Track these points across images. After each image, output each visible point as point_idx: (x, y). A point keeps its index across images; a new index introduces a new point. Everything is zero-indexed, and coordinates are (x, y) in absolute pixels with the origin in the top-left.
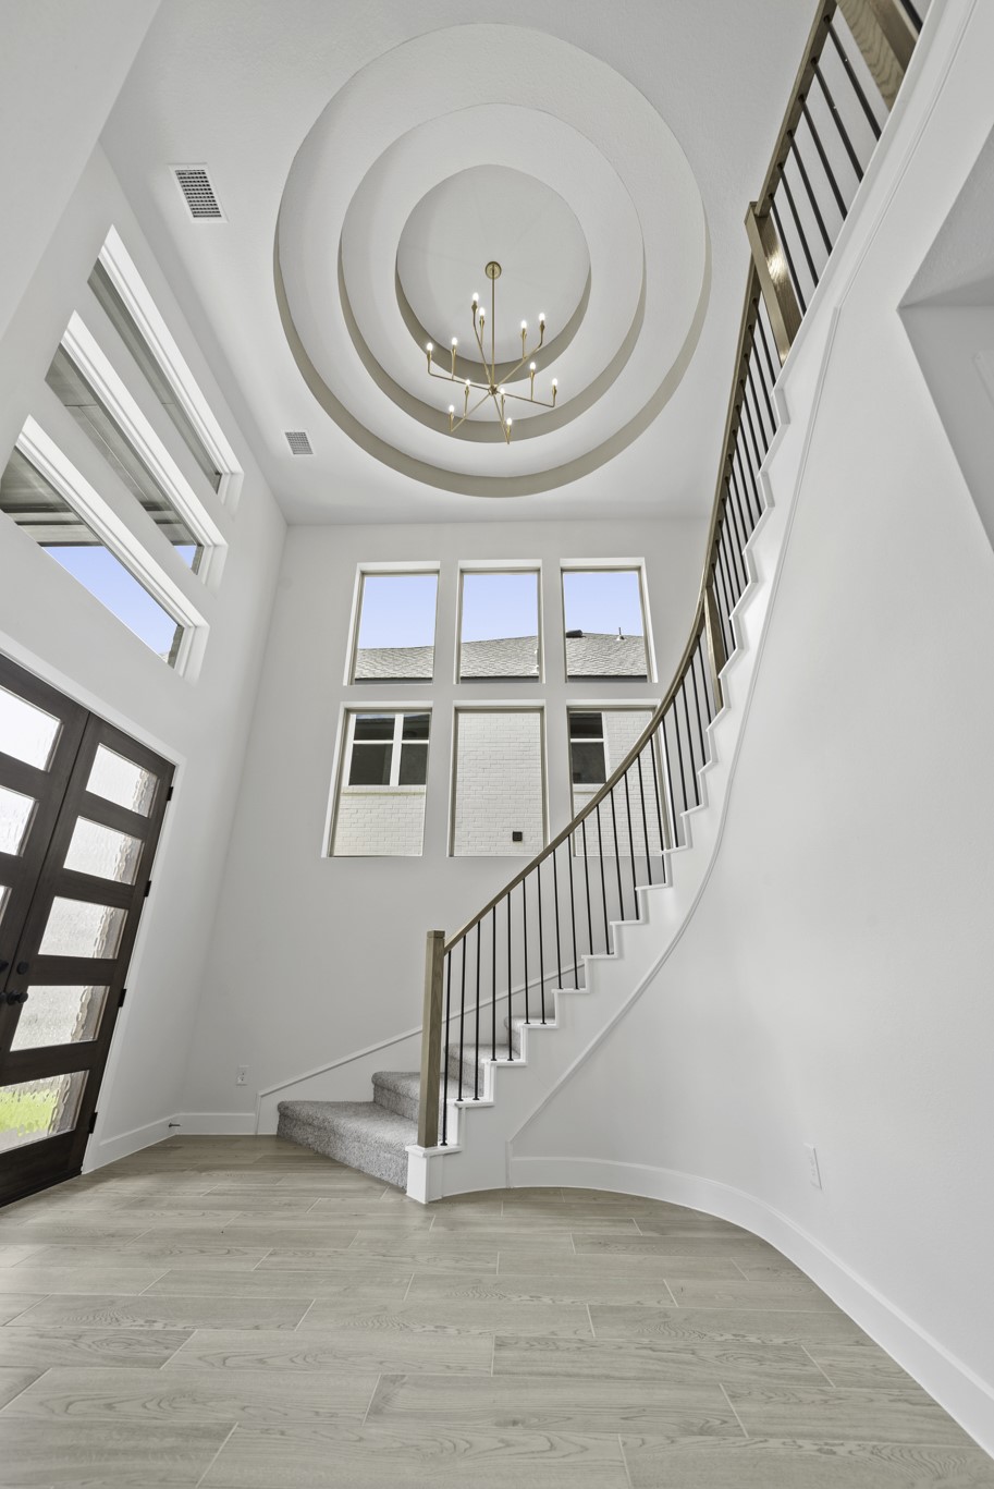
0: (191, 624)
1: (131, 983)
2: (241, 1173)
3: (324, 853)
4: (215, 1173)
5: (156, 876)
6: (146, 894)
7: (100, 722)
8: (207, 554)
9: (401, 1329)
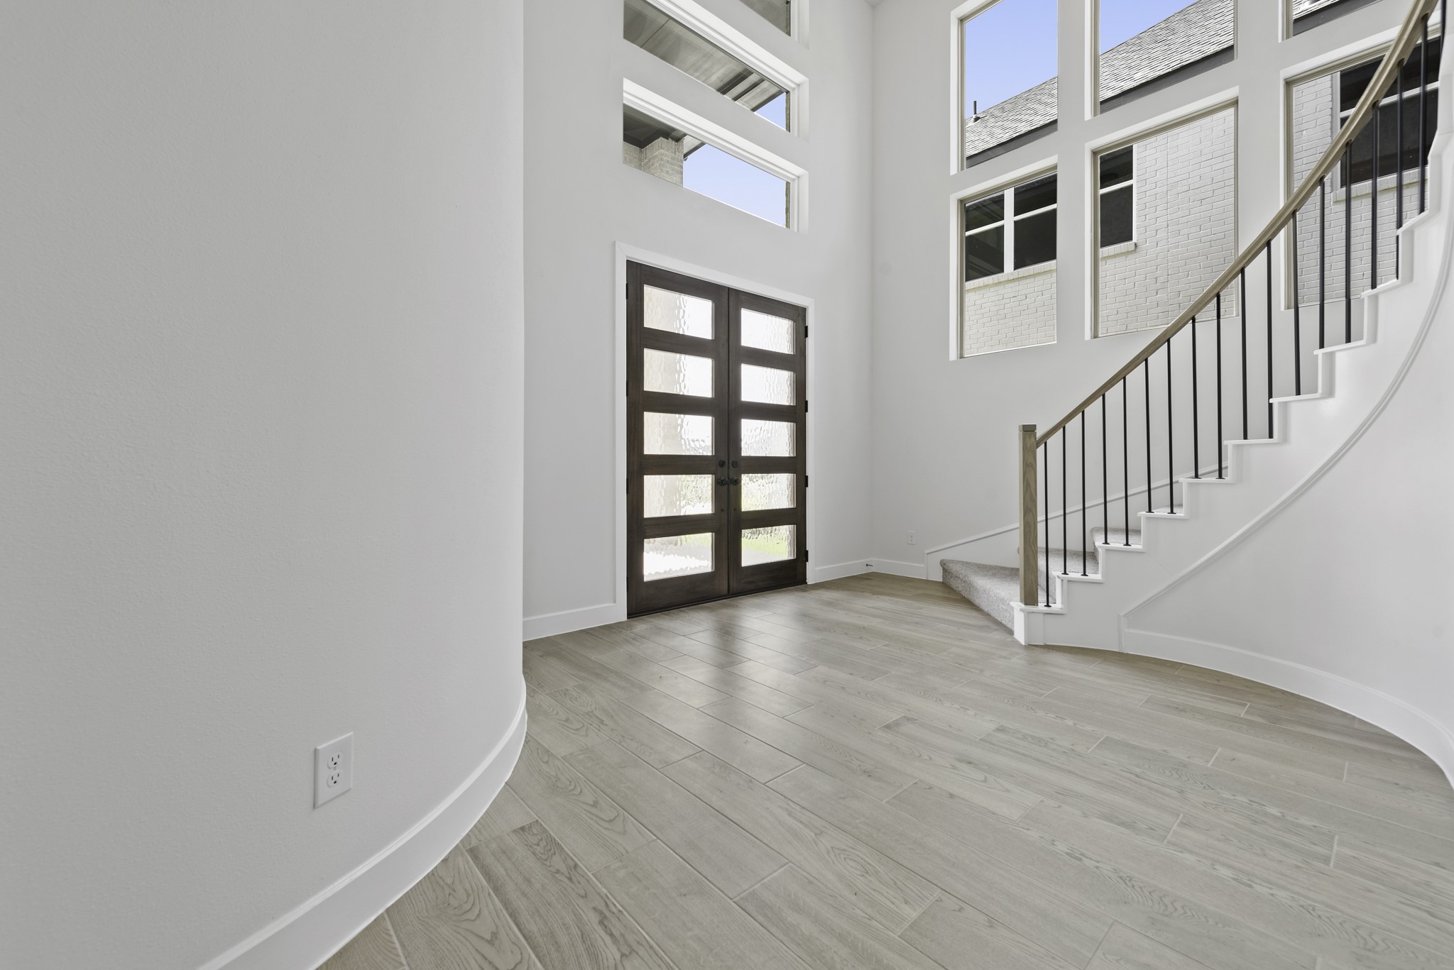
0: (793, 177)
1: (810, 471)
2: (898, 599)
3: (953, 355)
4: (882, 597)
5: (810, 397)
6: (806, 410)
7: (738, 293)
8: (793, 96)
9: (936, 701)
